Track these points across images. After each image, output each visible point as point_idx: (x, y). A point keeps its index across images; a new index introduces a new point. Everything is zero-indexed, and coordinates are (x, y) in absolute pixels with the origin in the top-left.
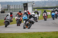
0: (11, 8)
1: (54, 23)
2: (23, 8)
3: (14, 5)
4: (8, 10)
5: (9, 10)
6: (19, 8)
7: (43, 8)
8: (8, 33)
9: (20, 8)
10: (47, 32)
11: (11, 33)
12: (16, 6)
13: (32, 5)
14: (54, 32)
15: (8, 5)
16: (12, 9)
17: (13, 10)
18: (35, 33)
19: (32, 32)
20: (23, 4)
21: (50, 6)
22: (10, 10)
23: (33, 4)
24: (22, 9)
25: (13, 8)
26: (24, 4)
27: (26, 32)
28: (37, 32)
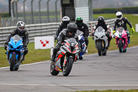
4: (10, 15)
5: (13, 18)
6: (45, 10)
9: (50, 10)
12: (35, 3)
16: (24, 14)
17: (28, 18)
22: (17, 15)
24: (56, 13)
25: (27, 9)
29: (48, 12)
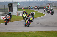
1: (39, 23)
2: (8, 8)
10: (31, 32)
12: (1, 6)
14: (39, 32)
18: (20, 32)
19: (17, 32)
26: (9, 4)
27: (11, 32)
28: (22, 31)
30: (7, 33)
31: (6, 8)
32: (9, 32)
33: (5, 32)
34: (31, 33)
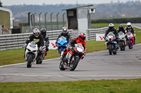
0: (37, 19)
2: (66, 20)
3: (43, 14)
4: (29, 24)
6: (55, 21)
7: (114, 20)
8: (29, 83)
11: (37, 83)
12: (48, 16)
13: (89, 14)
15: (29, 14)
16: (40, 24)
18: (96, 81)
19: (88, 79)
20: (65, 11)
21: (132, 17)
22: (35, 24)
23: (90, 12)
24: (64, 23)
25: (42, 20)
26: (68, 11)
27: (73, 80)
28: (100, 79)
29: (57, 22)
30: (63, 84)
31: (60, 20)
32: (68, 80)
33: (58, 81)
34: (122, 83)
